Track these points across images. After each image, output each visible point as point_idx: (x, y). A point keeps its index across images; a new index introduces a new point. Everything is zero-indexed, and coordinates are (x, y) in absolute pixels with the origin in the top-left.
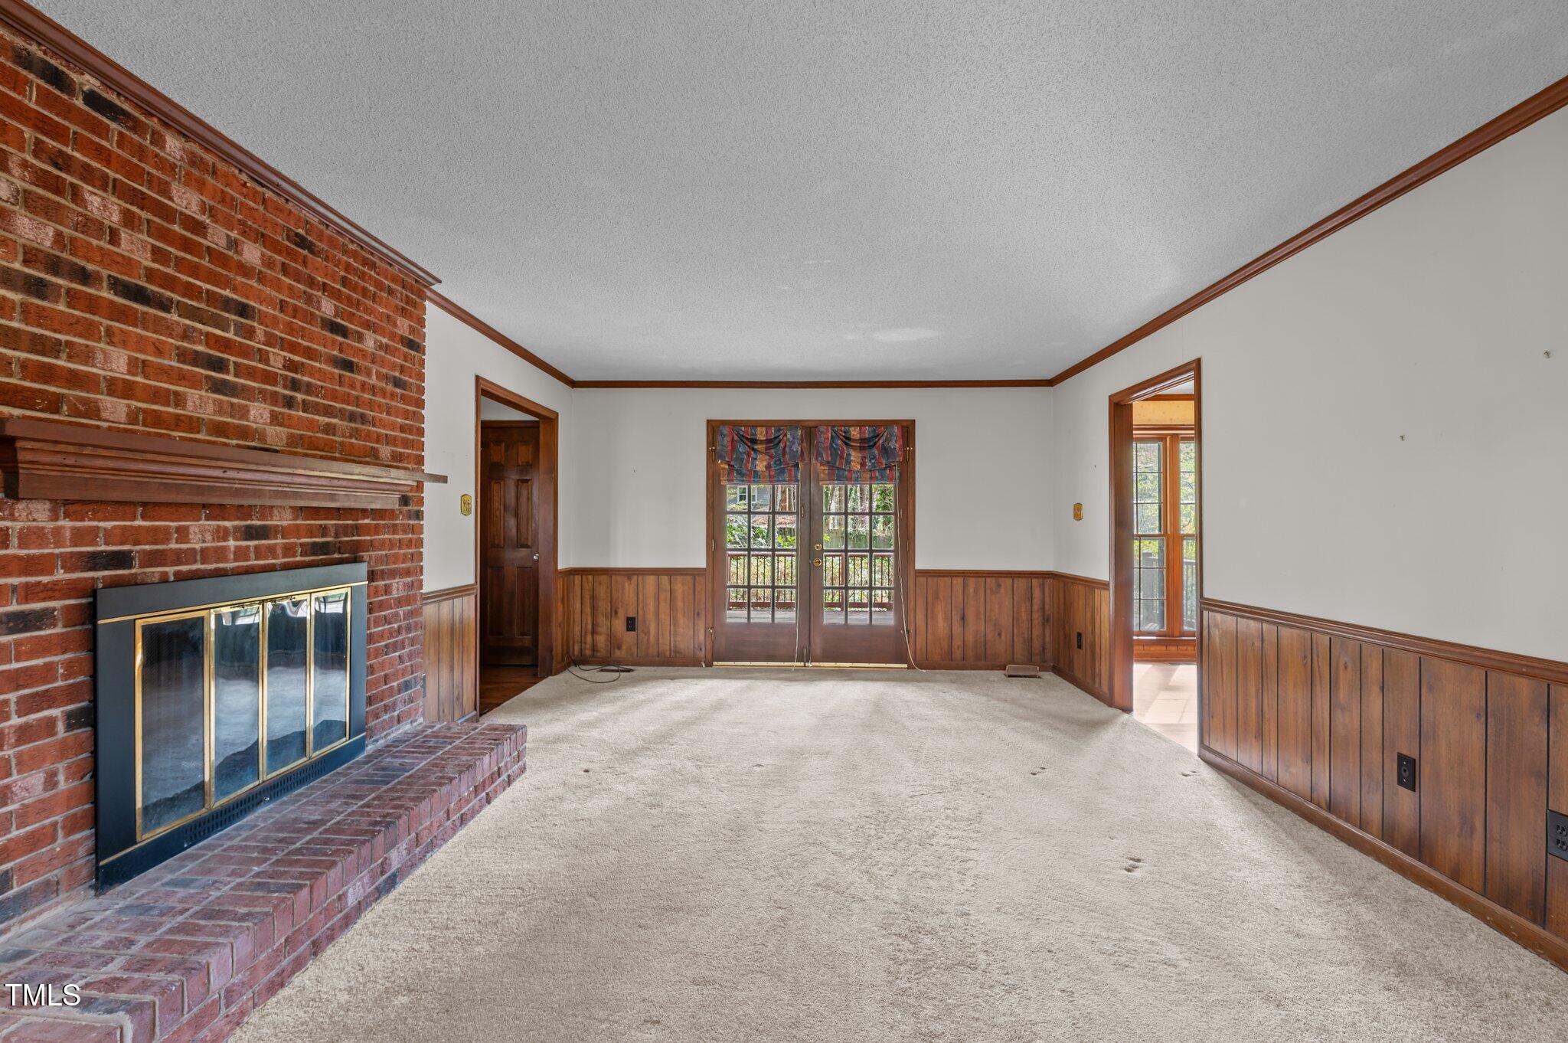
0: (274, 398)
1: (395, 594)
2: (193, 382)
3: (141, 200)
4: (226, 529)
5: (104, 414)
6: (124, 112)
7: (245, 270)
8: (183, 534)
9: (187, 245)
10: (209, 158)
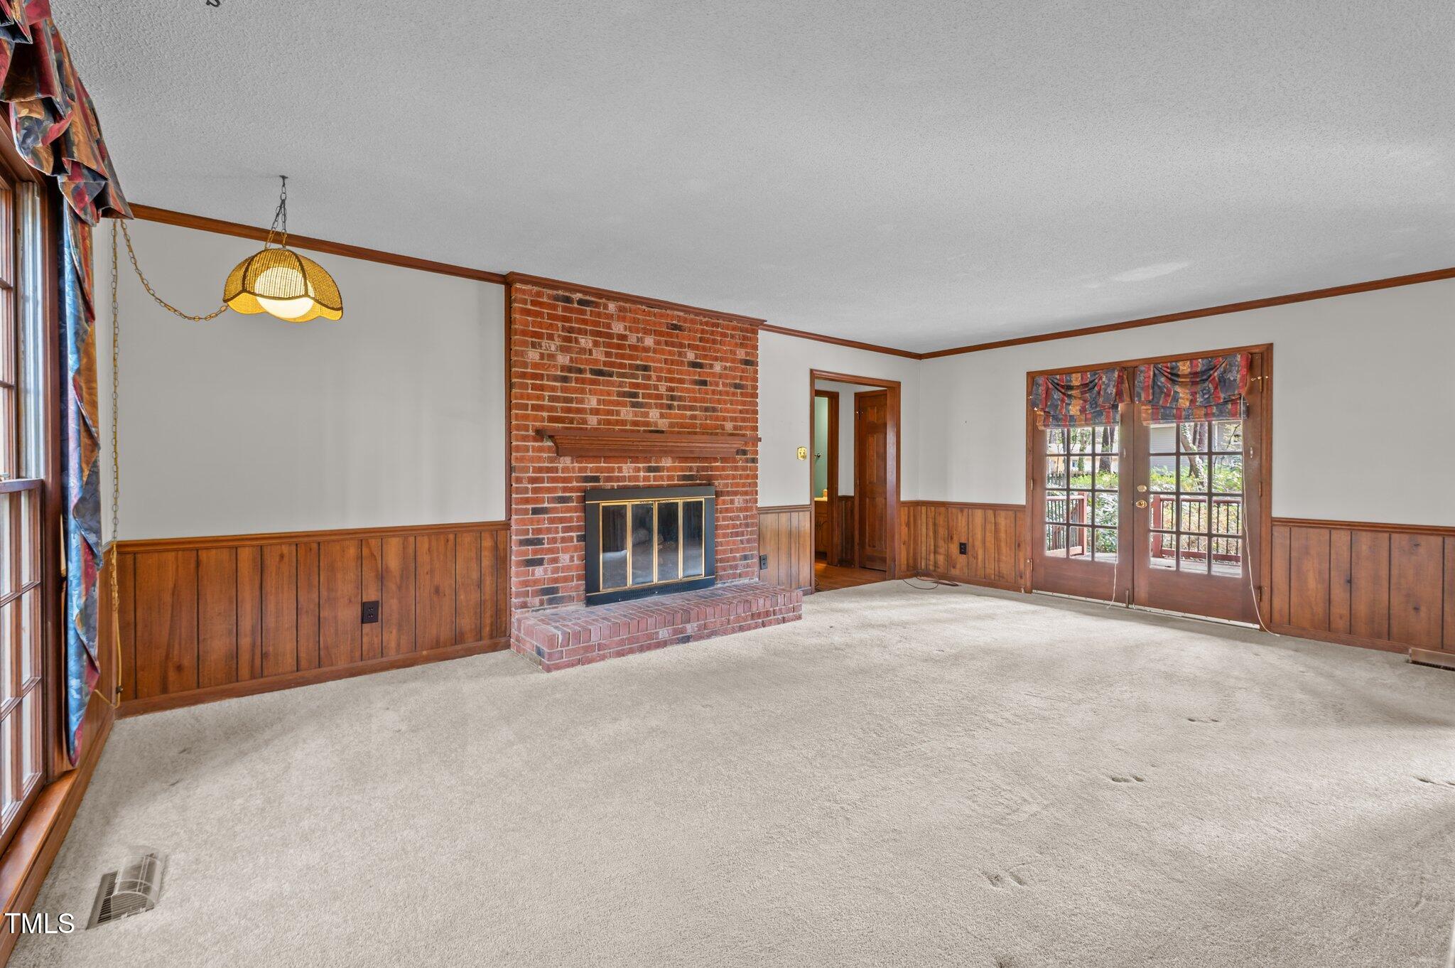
0: (661, 406)
1: (736, 504)
2: (623, 404)
3: (599, 334)
4: (639, 467)
5: (589, 423)
6: (592, 302)
7: (646, 350)
8: (620, 469)
9: (619, 347)
10: (628, 305)
